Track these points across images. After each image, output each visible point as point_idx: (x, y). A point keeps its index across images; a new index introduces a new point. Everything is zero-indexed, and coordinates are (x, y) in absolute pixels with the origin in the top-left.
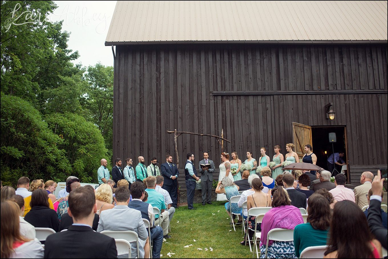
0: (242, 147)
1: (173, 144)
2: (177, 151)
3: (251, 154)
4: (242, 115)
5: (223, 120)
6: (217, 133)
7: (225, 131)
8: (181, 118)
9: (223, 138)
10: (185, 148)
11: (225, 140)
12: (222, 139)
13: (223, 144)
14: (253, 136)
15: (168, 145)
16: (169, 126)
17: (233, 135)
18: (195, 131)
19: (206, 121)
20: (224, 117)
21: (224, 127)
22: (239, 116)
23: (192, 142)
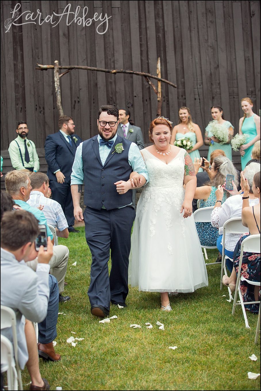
0: (201, 97)
1: (51, 93)
2: (61, 107)
3: (220, 111)
4: (200, 26)
5: (157, 38)
6: (145, 66)
7: (164, 63)
8: (67, 35)
9: (159, 77)
10: (77, 102)
11: (164, 82)
12: (159, 80)
13: (160, 90)
14: (222, 71)
15: (39, 96)
16: (40, 55)
17: (181, 72)
18: (97, 63)
19: (121, 41)
20: (161, 31)
21: (162, 52)
22: (192, 29)
23: (93, 87)
